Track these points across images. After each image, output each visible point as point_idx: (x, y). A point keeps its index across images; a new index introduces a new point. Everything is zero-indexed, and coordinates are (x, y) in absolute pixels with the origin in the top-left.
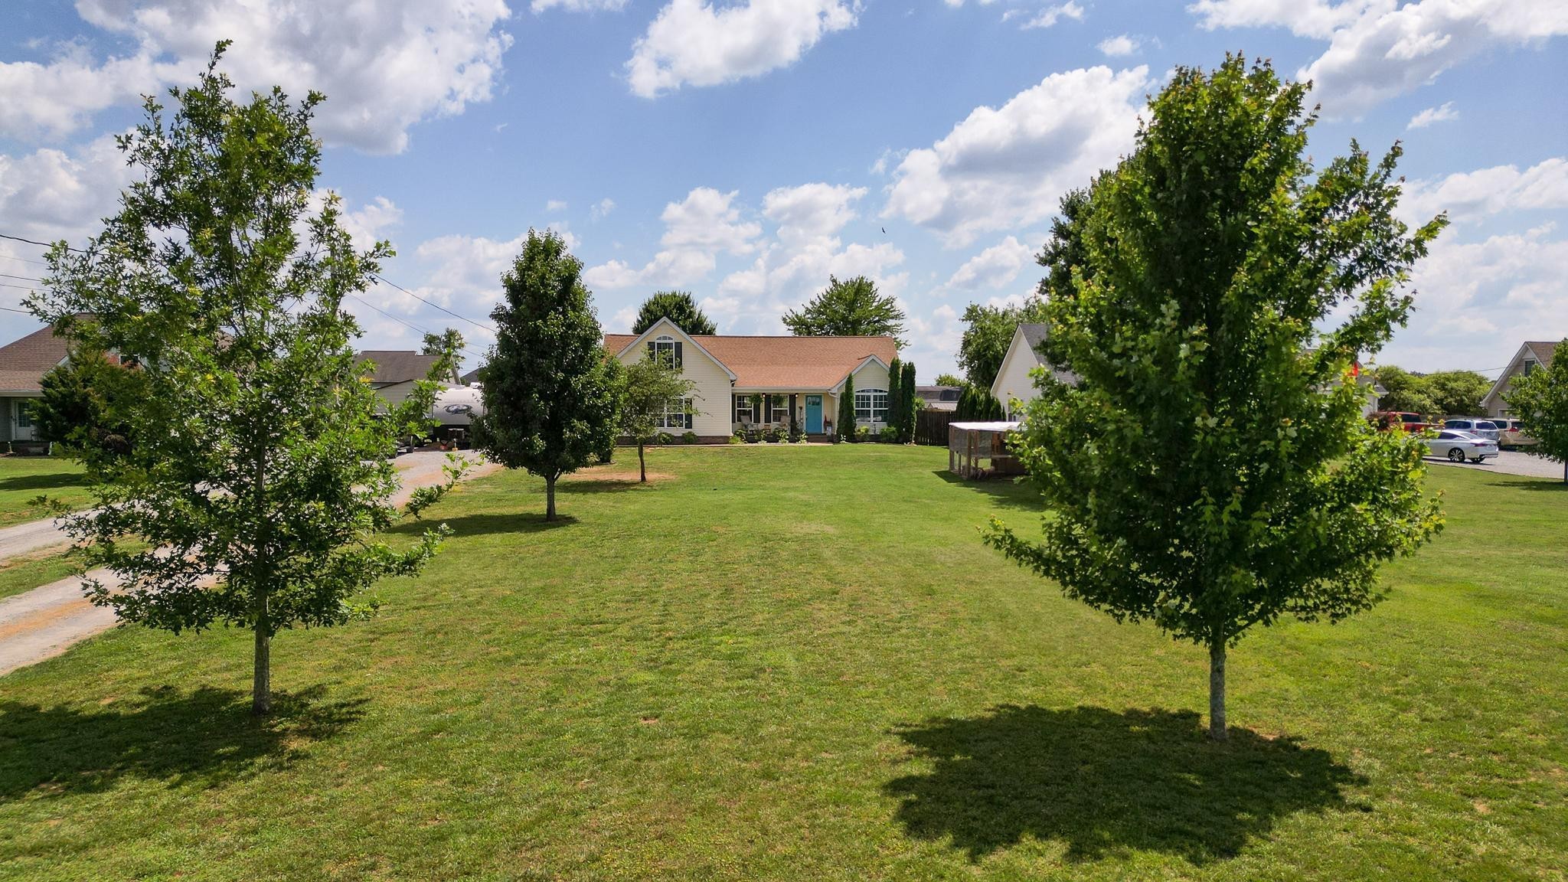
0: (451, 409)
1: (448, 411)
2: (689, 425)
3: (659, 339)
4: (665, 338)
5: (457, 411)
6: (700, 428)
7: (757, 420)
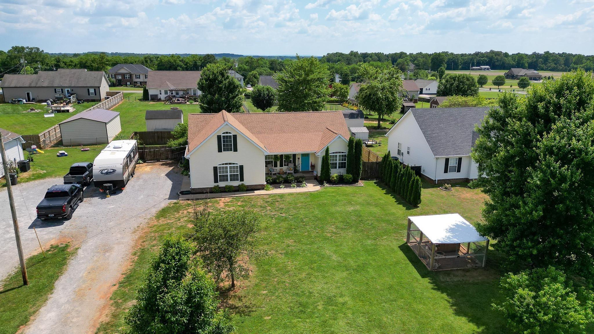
0: (104, 172)
1: (102, 173)
2: (242, 179)
3: (224, 133)
4: (227, 133)
5: (107, 173)
6: (248, 181)
7: (276, 166)
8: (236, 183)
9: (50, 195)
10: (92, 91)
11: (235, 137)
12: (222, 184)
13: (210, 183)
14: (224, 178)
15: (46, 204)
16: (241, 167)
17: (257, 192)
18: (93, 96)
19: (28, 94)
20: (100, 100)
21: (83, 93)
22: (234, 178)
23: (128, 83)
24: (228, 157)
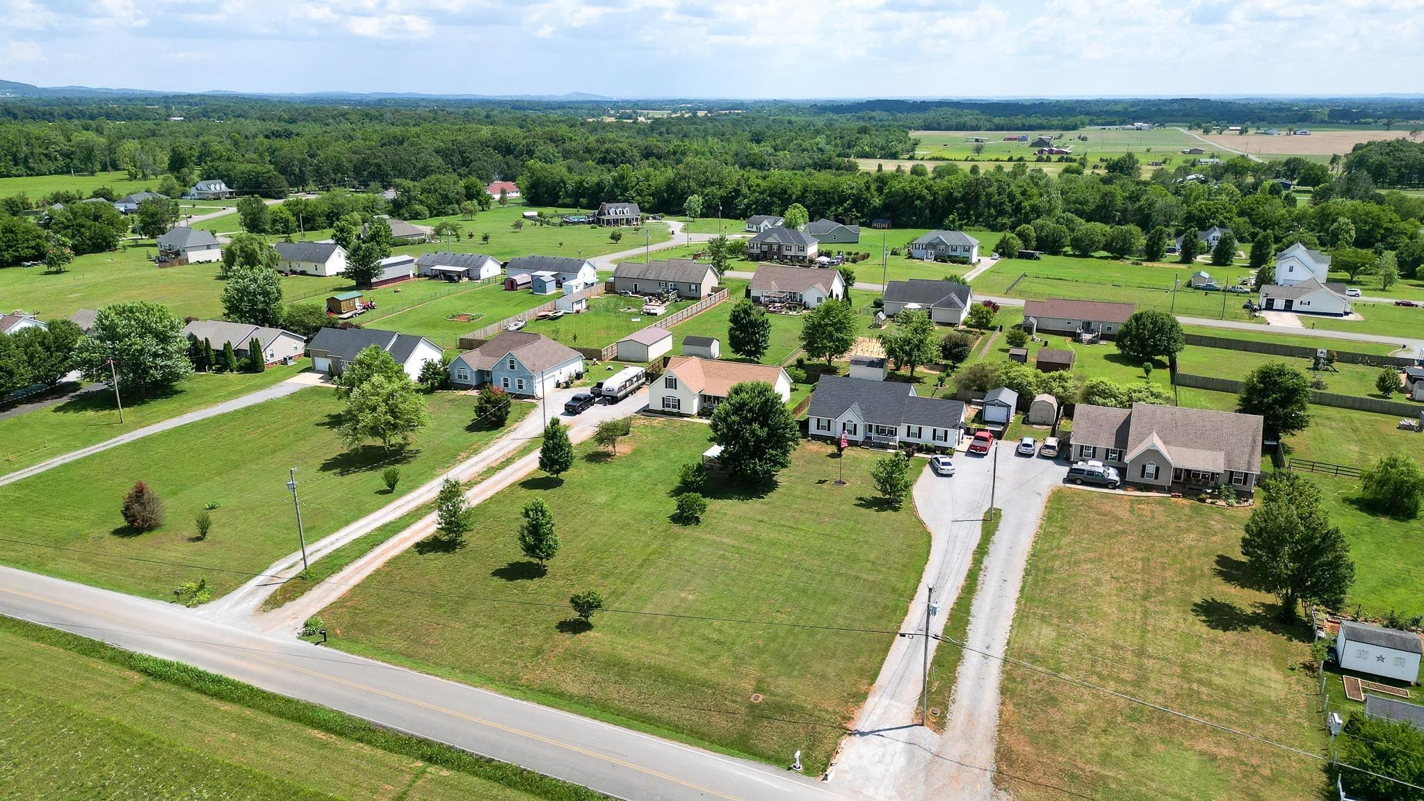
2: (679, 409)
3: (669, 376)
4: (671, 376)
6: (682, 411)
8: (675, 410)
9: (574, 399)
10: (693, 287)
11: (675, 380)
12: (667, 409)
13: (660, 408)
14: (668, 406)
15: (571, 404)
16: (679, 400)
17: (685, 419)
18: (693, 294)
19: (636, 285)
20: (699, 299)
21: (685, 290)
22: (674, 407)
23: (775, 257)
24: (670, 392)
